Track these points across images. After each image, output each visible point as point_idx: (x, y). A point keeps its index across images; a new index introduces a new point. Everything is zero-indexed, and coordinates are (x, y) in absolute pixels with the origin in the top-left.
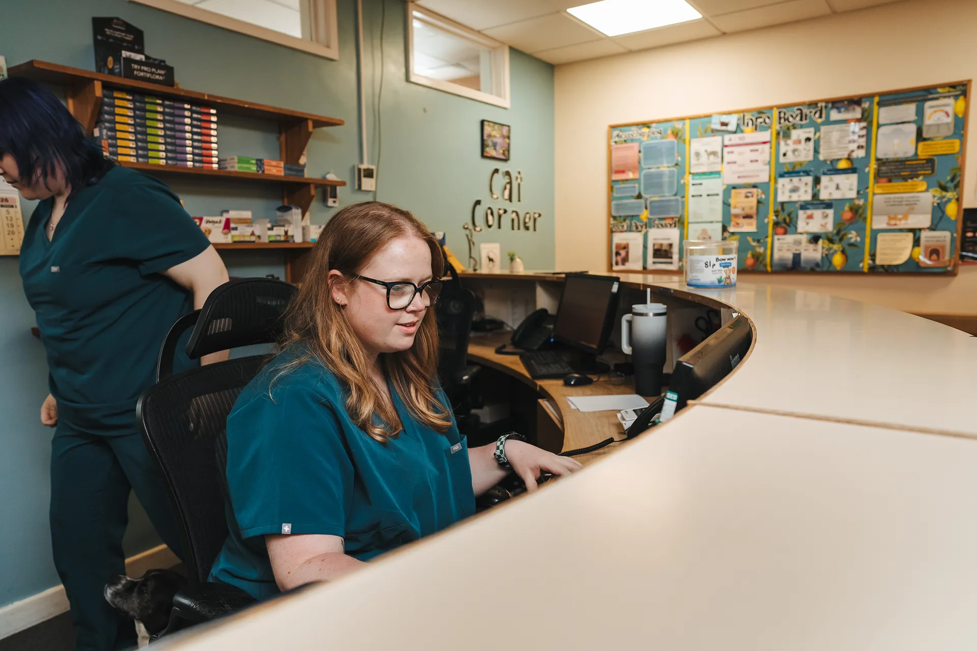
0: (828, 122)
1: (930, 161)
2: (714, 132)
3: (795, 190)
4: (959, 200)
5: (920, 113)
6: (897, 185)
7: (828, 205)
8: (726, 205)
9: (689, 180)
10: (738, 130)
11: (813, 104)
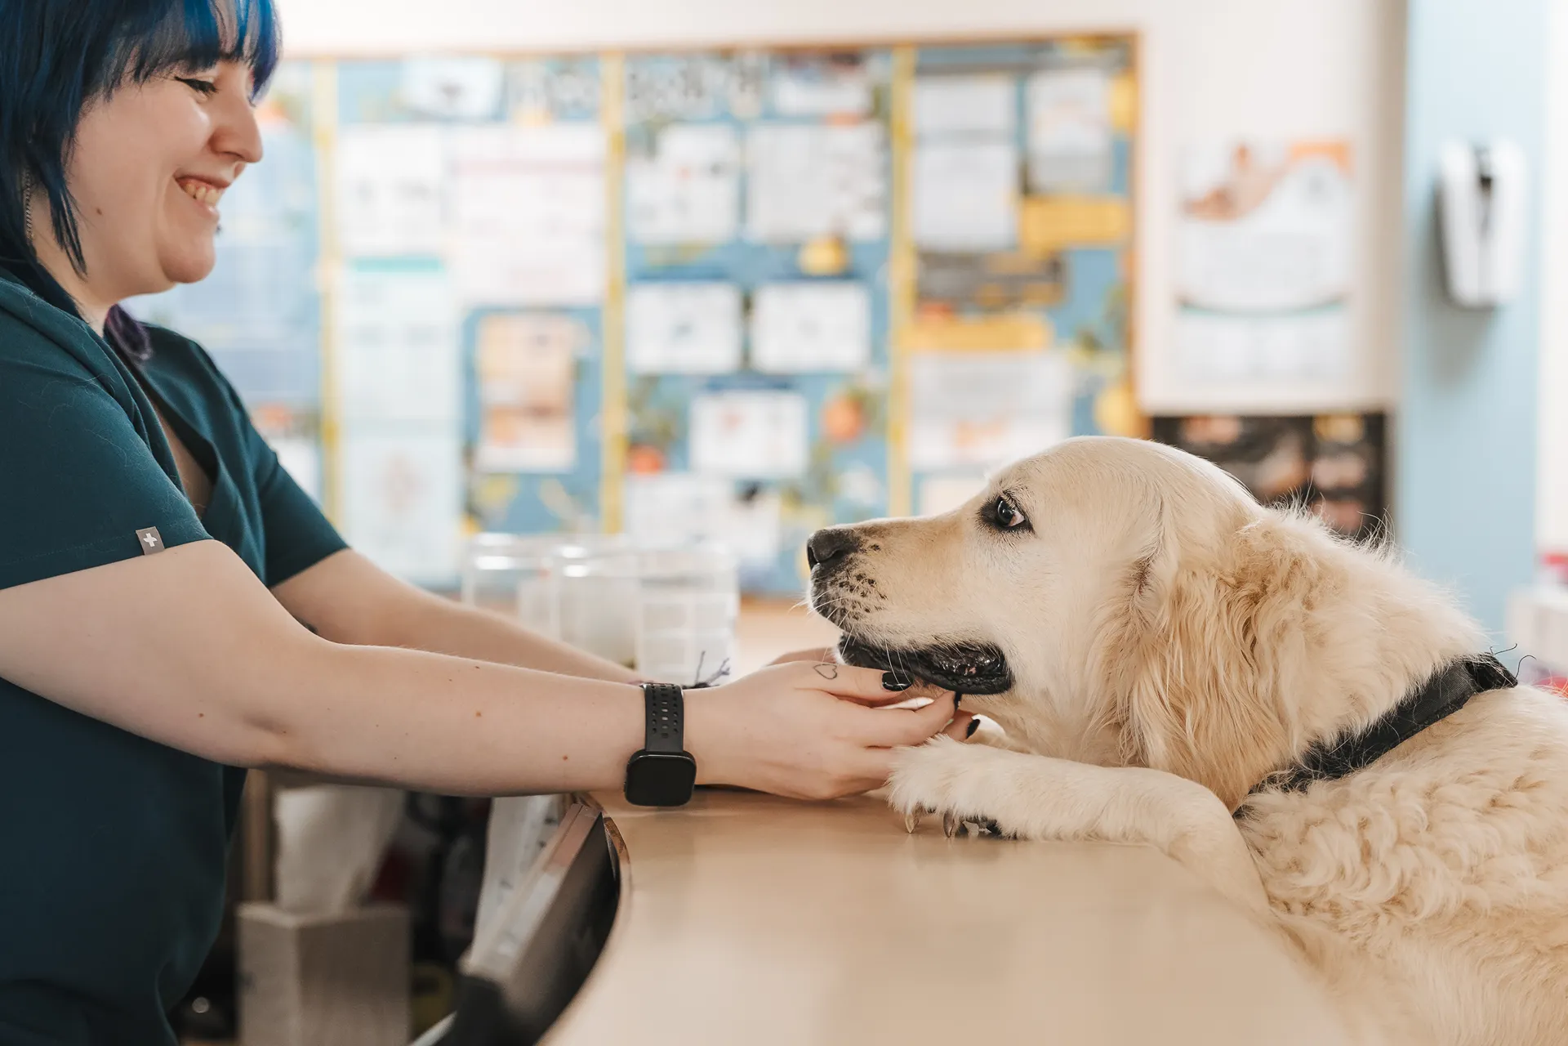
0: (771, 116)
1: (1054, 268)
2: (419, 117)
3: (683, 330)
4: (1129, 381)
5: (1021, 110)
6: (971, 328)
7: (781, 383)
8: (470, 374)
9: (338, 279)
10: (499, 115)
11: (725, 54)
